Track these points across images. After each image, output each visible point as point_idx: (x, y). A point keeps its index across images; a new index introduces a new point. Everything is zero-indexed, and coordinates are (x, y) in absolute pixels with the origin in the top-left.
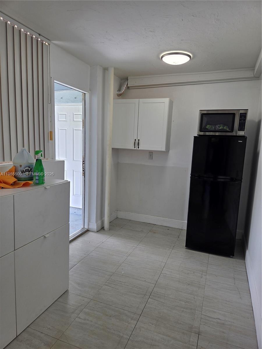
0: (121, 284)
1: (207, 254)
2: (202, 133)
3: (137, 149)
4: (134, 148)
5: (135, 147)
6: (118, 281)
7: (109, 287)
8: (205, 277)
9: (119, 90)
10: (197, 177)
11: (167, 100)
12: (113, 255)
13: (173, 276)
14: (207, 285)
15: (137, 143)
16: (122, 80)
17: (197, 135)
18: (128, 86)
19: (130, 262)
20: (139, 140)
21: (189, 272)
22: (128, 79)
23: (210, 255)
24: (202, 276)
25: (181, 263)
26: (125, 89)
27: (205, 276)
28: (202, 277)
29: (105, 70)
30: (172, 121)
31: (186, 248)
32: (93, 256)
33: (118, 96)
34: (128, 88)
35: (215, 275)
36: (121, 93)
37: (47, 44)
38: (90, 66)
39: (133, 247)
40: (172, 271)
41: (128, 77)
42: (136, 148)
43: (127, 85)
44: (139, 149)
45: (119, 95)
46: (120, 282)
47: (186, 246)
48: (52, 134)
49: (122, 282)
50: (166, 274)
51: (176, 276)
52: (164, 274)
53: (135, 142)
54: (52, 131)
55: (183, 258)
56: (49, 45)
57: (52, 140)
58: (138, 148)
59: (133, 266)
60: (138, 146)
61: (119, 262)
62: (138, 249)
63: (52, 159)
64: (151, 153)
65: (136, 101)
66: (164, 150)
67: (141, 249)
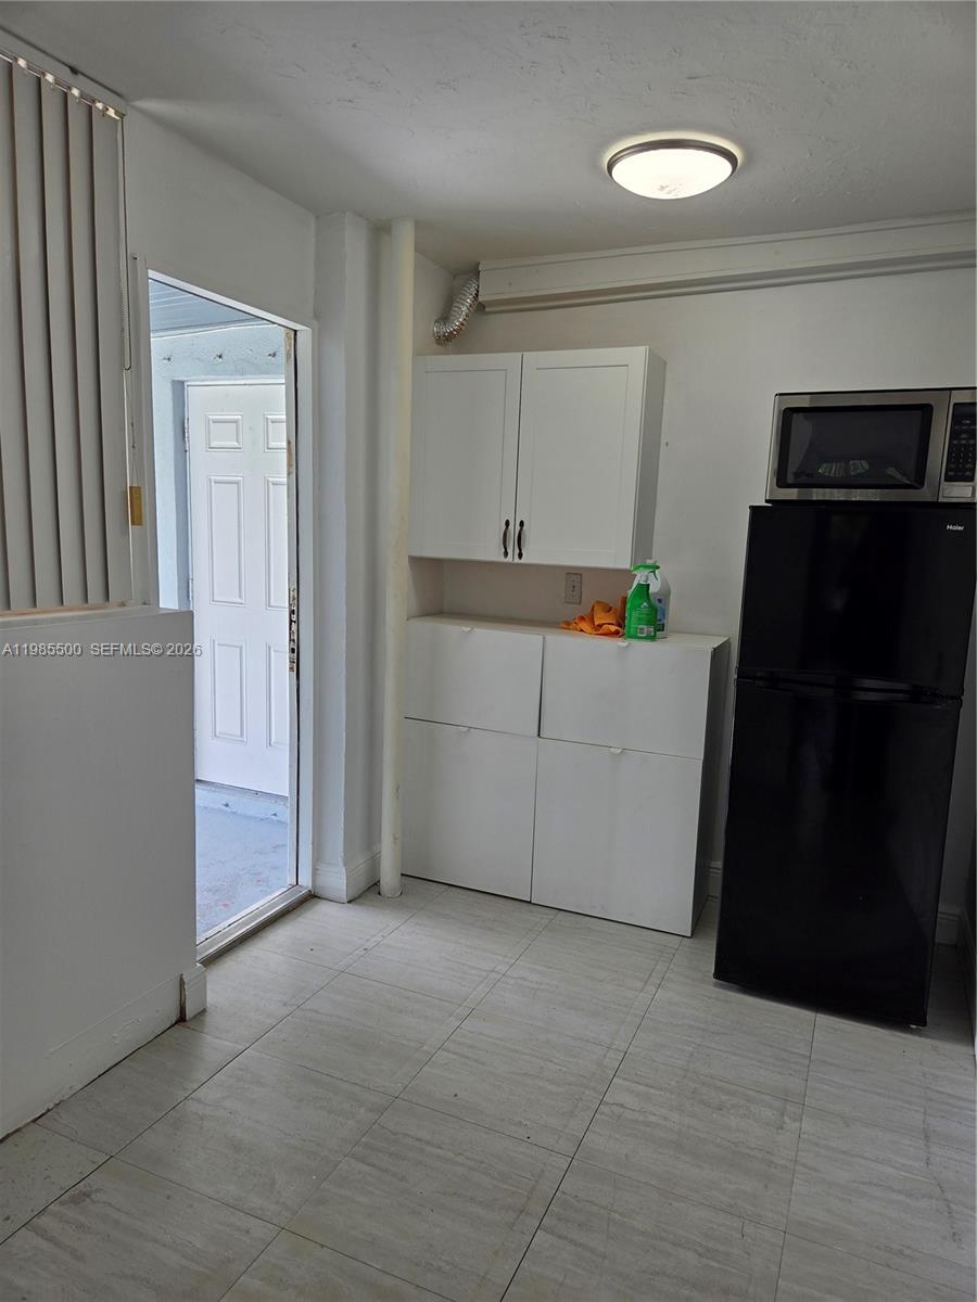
0: (422, 1152)
1: (806, 1015)
2: (785, 494)
3: (517, 560)
4: (502, 559)
5: (506, 554)
6: (409, 1136)
7: (367, 1168)
8: (797, 1124)
9: (445, 318)
10: (761, 683)
11: (636, 357)
12: (401, 1012)
13: (653, 1119)
14: (804, 1165)
15: (515, 537)
16: (455, 277)
17: (766, 501)
18: (480, 299)
19: (470, 1047)
20: (522, 524)
21: (725, 1098)
22: (477, 273)
23: (819, 1015)
24: (783, 1122)
25: (692, 1055)
26: (467, 315)
27: (795, 1120)
28: (782, 1128)
29: (380, 231)
31: (716, 985)
32: (317, 1011)
33: (439, 343)
34: (480, 308)
35: (843, 1118)
36: (450, 329)
37: (111, 112)
38: (317, 218)
39: (493, 975)
40: (652, 1091)
41: (478, 264)
42: (509, 559)
43: (477, 295)
44: (523, 561)
45: (446, 341)
46: (418, 1144)
47: (715, 974)
48: (139, 498)
49: (428, 1143)
50: (622, 1106)
51: (666, 1119)
52: (615, 1108)
53: (505, 534)
54: (139, 488)
55: (703, 1030)
56: (122, 116)
57: (140, 524)
58: (520, 556)
59: (483, 1064)
60: (520, 550)
61: (423, 1044)
62: (512, 981)
63: (145, 604)
64: (575, 577)
65: (510, 359)
66: (625, 564)
67: (523, 983)
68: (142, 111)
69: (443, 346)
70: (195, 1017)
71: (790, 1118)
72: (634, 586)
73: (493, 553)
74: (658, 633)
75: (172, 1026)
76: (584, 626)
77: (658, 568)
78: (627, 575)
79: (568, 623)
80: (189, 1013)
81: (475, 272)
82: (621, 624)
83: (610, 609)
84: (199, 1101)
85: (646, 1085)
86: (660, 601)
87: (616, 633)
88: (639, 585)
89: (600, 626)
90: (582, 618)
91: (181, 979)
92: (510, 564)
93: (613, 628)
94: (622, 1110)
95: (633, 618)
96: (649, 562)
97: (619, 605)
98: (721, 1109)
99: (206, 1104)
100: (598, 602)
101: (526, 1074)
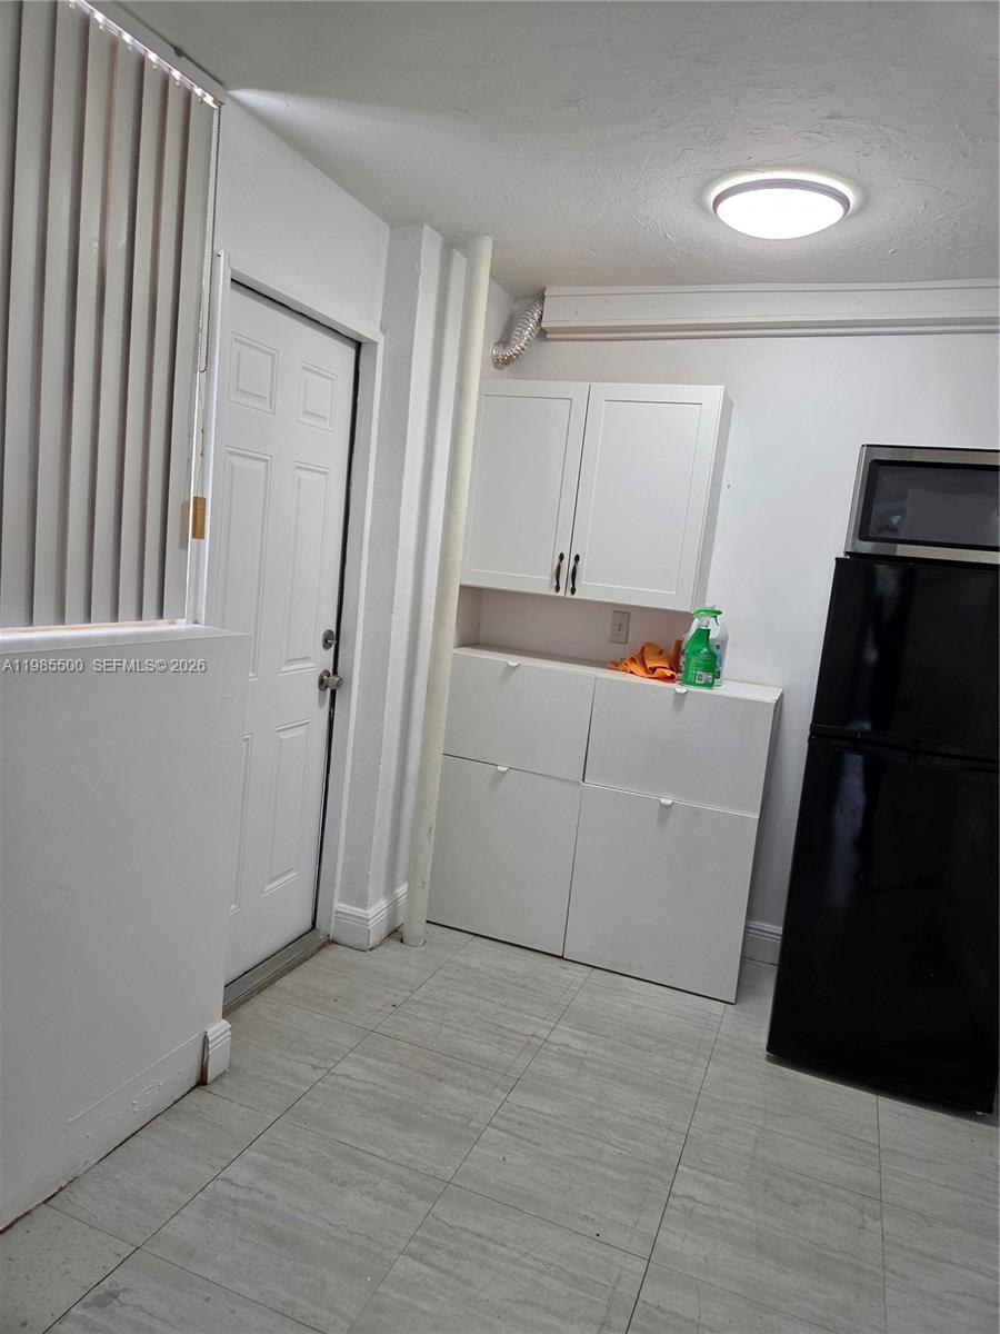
0: (484, 1250)
1: (866, 1097)
2: (866, 547)
3: (569, 595)
4: (553, 593)
5: (558, 588)
6: (467, 1230)
8: (879, 1223)
9: (505, 341)
11: (713, 395)
12: (441, 1080)
13: (726, 1215)
14: (894, 1272)
15: (568, 572)
16: (516, 299)
17: (847, 553)
18: (543, 325)
19: (520, 1124)
20: (577, 558)
21: (799, 1192)
22: (543, 298)
23: (880, 1098)
24: (864, 1222)
25: (757, 1140)
26: (528, 340)
27: (876, 1219)
28: (863, 1228)
30: (724, 486)
31: (770, 1059)
32: (348, 1077)
33: (496, 367)
34: (542, 334)
35: (923, 1217)
36: (508, 353)
37: (209, 99)
38: (391, 227)
39: (535, 1040)
40: (721, 1182)
41: (544, 289)
42: (561, 593)
43: (540, 320)
44: (575, 596)
45: (503, 363)
46: (478, 1240)
47: (768, 1050)
48: (204, 509)
49: (491, 1240)
50: (691, 1198)
51: (741, 1215)
52: (685, 1201)
53: (559, 568)
54: (204, 500)
55: (764, 1111)
56: (220, 104)
57: (202, 537)
58: (573, 591)
59: (537, 1144)
60: (574, 585)
61: (470, 1120)
62: (555, 1048)
63: (196, 623)
64: (622, 615)
65: (577, 389)
66: (685, 607)
67: (566, 1050)
68: (238, 102)
69: (500, 369)
70: (216, 1079)
71: (870, 1216)
72: (693, 630)
73: (541, 583)
74: (716, 680)
75: (194, 1088)
76: (633, 667)
77: (720, 613)
78: (687, 618)
79: (617, 665)
80: (211, 1075)
81: (540, 297)
82: (675, 666)
83: (661, 653)
84: (229, 1181)
85: (714, 1175)
86: (718, 647)
87: (671, 679)
88: (699, 631)
89: (654, 670)
90: (633, 660)
91: (206, 1038)
92: (564, 599)
93: (669, 673)
94: (692, 1204)
95: (691, 662)
96: (708, 605)
97: (671, 651)
98: (796, 1205)
99: (238, 1186)
100: (649, 644)
101: (584, 1158)
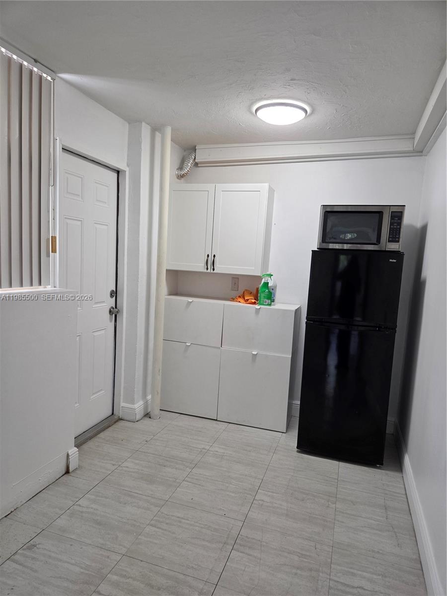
0: (180, 522)
1: (335, 463)
2: (325, 246)
3: (212, 271)
4: (206, 271)
5: (207, 269)
6: (174, 516)
7: (157, 530)
8: (334, 505)
9: (181, 168)
10: (317, 323)
11: (264, 187)
12: (165, 466)
13: (276, 505)
14: (338, 521)
15: (211, 262)
16: (185, 151)
17: (318, 249)
18: (196, 161)
19: (197, 479)
20: (214, 256)
21: (304, 496)
22: (195, 150)
23: (340, 463)
24: (329, 504)
25: (290, 480)
26: (190, 167)
27: (333, 504)
28: (328, 507)
29: (156, 129)
30: (273, 224)
31: (298, 452)
32: (127, 467)
33: (178, 179)
34: (196, 165)
35: (352, 502)
36: (182, 173)
37: (49, 78)
38: (129, 124)
39: (204, 450)
40: (275, 494)
41: (196, 146)
42: (209, 271)
43: (195, 159)
44: (214, 272)
45: (181, 177)
46: (178, 519)
47: (297, 448)
48: (56, 241)
49: (182, 518)
50: (263, 500)
51: (281, 505)
52: (260, 502)
53: (207, 260)
54: (55, 237)
55: (294, 470)
56: (54, 80)
57: (56, 252)
58: (214, 270)
59: (203, 486)
60: (214, 267)
61: (176, 479)
62: (212, 452)
63: (55, 287)
64: (236, 279)
65: (210, 187)
66: (259, 274)
67: (217, 453)
68: (61, 78)
69: (179, 179)
70: (73, 471)
71: (331, 503)
72: (262, 283)
73: (200, 267)
74: (272, 303)
75: (63, 475)
76: (240, 300)
77: (272, 275)
78: (259, 278)
79: (233, 299)
80: (71, 470)
81: (194, 149)
82: (256, 298)
83: (251, 293)
84: (80, 505)
85: (272, 492)
86: (273, 289)
87: (254, 303)
88: (264, 283)
89: (248, 300)
90: (240, 297)
91: (68, 455)
92: (209, 273)
93: (253, 301)
94: (262, 502)
95: (262, 296)
96: (268, 273)
97: (255, 292)
98: (303, 501)
99: (83, 507)
100: (246, 290)
101: (221, 490)
